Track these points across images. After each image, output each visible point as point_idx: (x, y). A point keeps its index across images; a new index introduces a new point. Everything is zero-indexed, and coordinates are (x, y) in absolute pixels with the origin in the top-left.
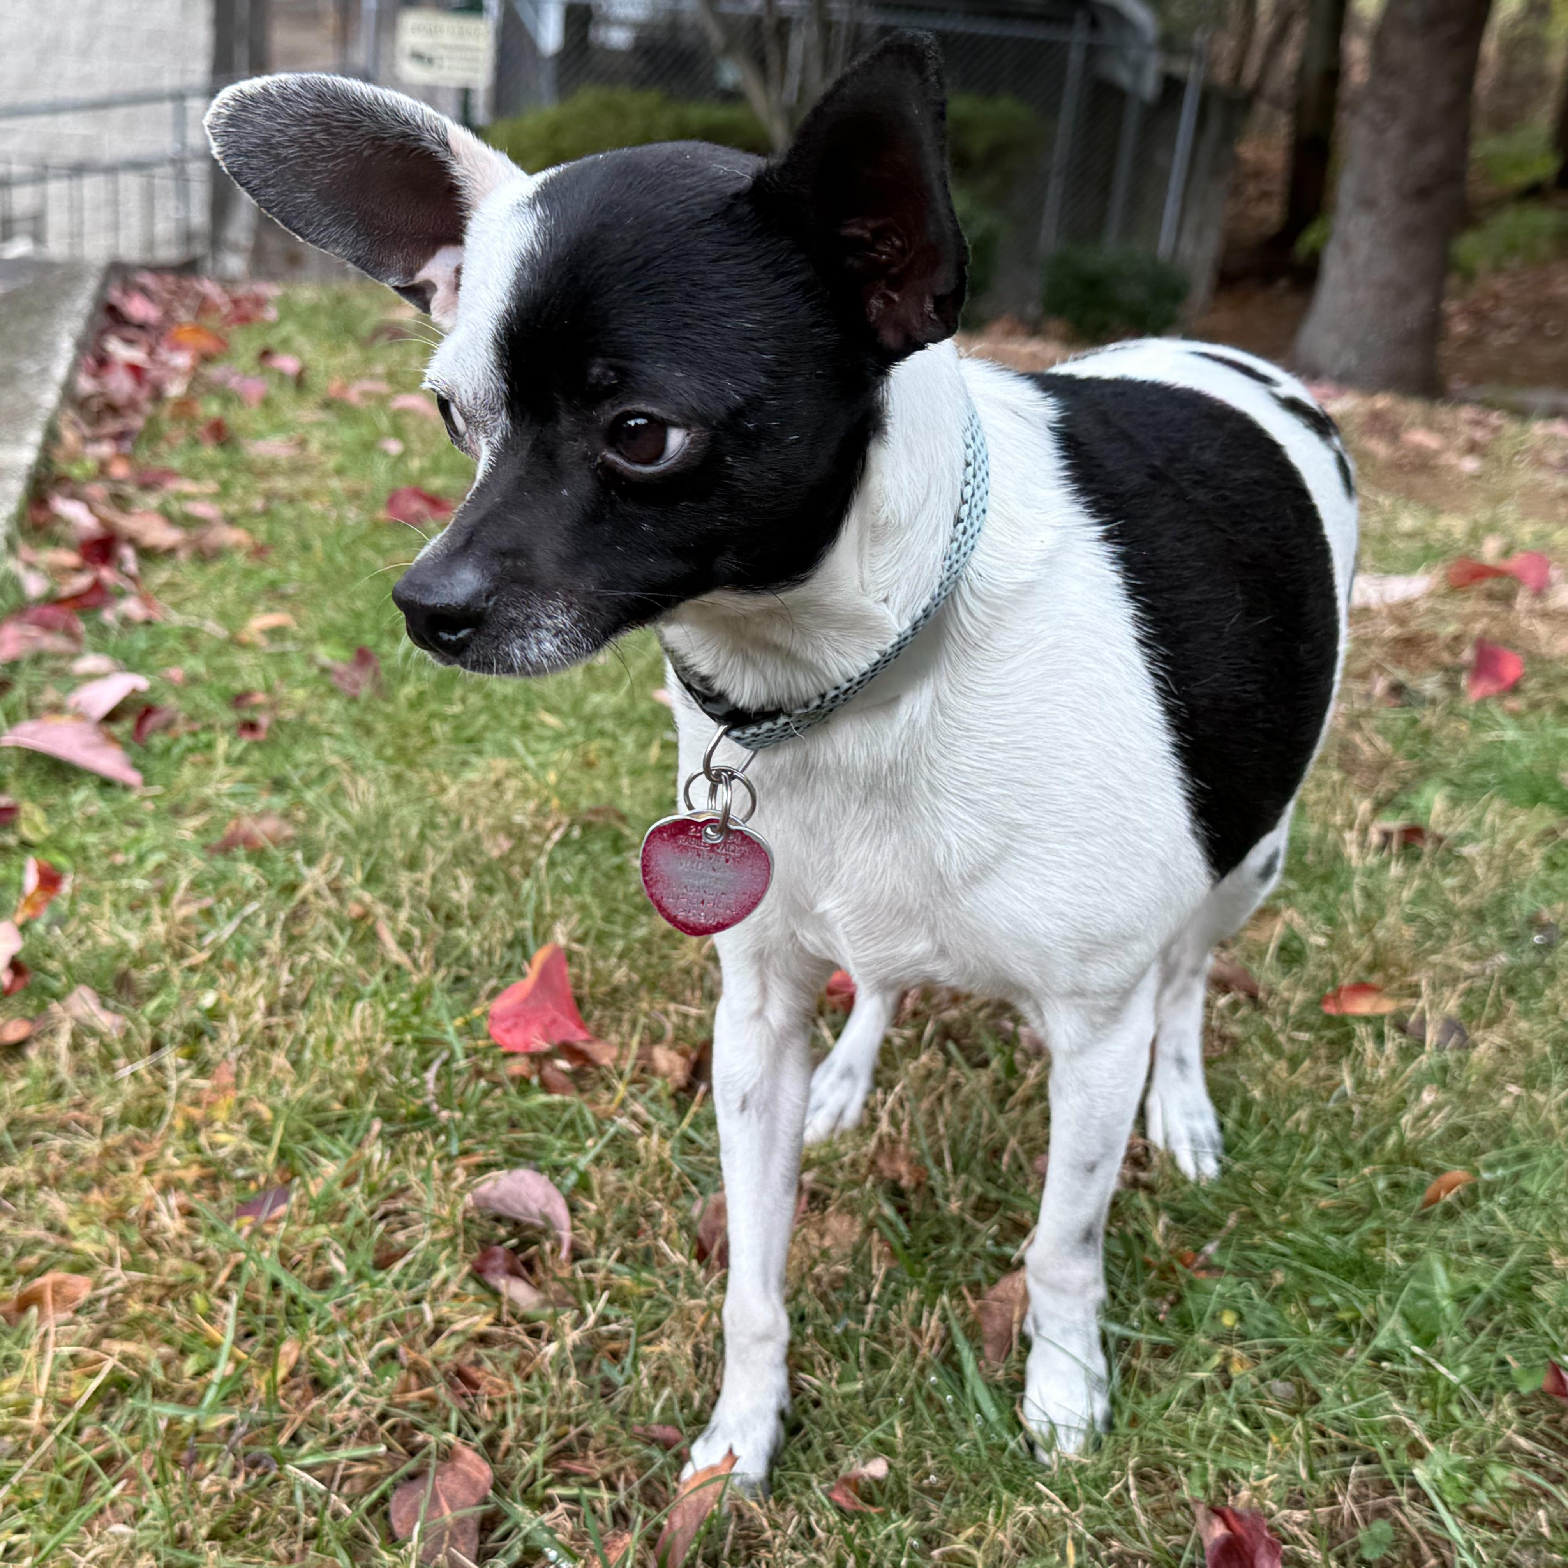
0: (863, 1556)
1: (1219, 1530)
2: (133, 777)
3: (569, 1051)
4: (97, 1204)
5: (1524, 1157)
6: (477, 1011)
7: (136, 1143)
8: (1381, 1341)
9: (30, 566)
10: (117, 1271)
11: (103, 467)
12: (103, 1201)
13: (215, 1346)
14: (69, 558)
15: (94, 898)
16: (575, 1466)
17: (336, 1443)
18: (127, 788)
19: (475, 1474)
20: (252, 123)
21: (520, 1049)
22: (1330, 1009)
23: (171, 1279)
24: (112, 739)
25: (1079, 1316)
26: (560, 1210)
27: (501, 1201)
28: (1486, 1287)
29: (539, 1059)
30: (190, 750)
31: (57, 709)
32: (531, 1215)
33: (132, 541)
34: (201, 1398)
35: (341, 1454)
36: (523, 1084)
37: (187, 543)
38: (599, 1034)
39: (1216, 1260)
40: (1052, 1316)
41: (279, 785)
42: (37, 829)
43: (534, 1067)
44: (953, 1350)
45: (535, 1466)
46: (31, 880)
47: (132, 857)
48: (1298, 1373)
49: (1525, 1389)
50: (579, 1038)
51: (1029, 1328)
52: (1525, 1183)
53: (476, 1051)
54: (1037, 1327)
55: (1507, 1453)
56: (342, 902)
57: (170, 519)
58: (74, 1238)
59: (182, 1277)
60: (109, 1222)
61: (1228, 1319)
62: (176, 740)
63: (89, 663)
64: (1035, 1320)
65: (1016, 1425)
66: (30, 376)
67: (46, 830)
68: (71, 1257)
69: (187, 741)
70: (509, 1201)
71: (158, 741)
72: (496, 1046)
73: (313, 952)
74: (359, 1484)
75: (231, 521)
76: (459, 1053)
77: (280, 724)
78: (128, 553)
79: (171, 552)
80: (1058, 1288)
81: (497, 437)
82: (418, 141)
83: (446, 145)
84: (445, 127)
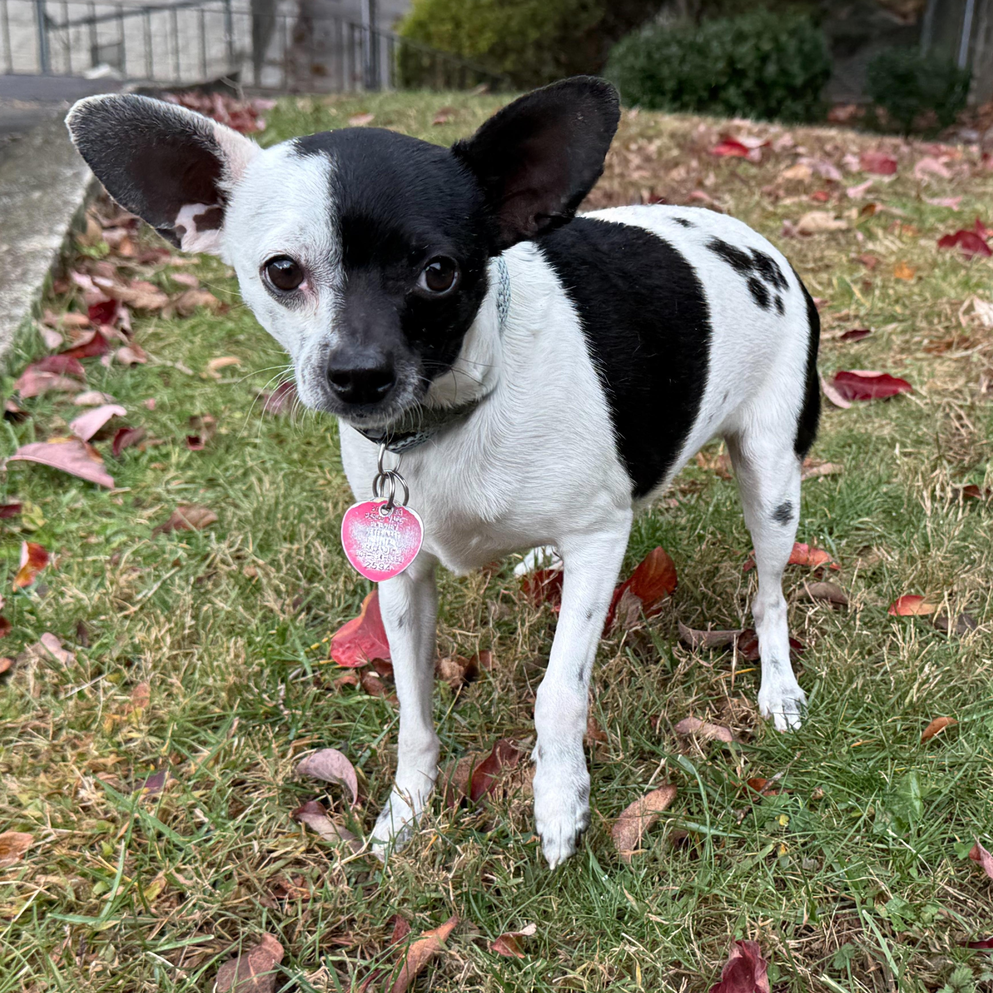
0: (509, 986)
1: (737, 954)
2: (108, 480)
3: (381, 665)
4: (43, 784)
6: (325, 640)
7: (76, 741)
9: (50, 326)
10: (48, 829)
11: (115, 248)
12: (47, 782)
13: (112, 875)
14: (80, 319)
15: (68, 569)
16: (341, 940)
17: (183, 936)
18: (104, 488)
19: (273, 951)
20: (94, 123)
21: (349, 664)
22: (893, 613)
23: (89, 833)
24: (97, 454)
26: (350, 775)
27: (316, 769)
28: (944, 792)
29: (361, 671)
30: (152, 459)
31: (60, 431)
32: (334, 778)
33: (127, 305)
34: (100, 911)
35: (187, 942)
36: (348, 689)
37: (169, 304)
39: (783, 783)
41: (212, 483)
42: (33, 521)
43: (358, 677)
45: (314, 942)
46: (25, 557)
47: (102, 539)
48: (821, 853)
49: (962, 856)
53: (320, 667)
56: (241, 566)
57: (159, 286)
58: (26, 808)
59: (96, 831)
60: (49, 797)
61: (783, 821)
62: (144, 453)
63: (88, 397)
66: (67, 179)
67: (40, 522)
68: (21, 821)
69: (151, 452)
70: (320, 769)
71: (129, 453)
72: (335, 663)
73: (213, 603)
74: (196, 961)
75: (204, 286)
76: (308, 669)
77: (217, 438)
78: (123, 313)
79: (157, 311)
81: (338, 281)
82: (190, 136)
83: (211, 139)
84: (212, 128)
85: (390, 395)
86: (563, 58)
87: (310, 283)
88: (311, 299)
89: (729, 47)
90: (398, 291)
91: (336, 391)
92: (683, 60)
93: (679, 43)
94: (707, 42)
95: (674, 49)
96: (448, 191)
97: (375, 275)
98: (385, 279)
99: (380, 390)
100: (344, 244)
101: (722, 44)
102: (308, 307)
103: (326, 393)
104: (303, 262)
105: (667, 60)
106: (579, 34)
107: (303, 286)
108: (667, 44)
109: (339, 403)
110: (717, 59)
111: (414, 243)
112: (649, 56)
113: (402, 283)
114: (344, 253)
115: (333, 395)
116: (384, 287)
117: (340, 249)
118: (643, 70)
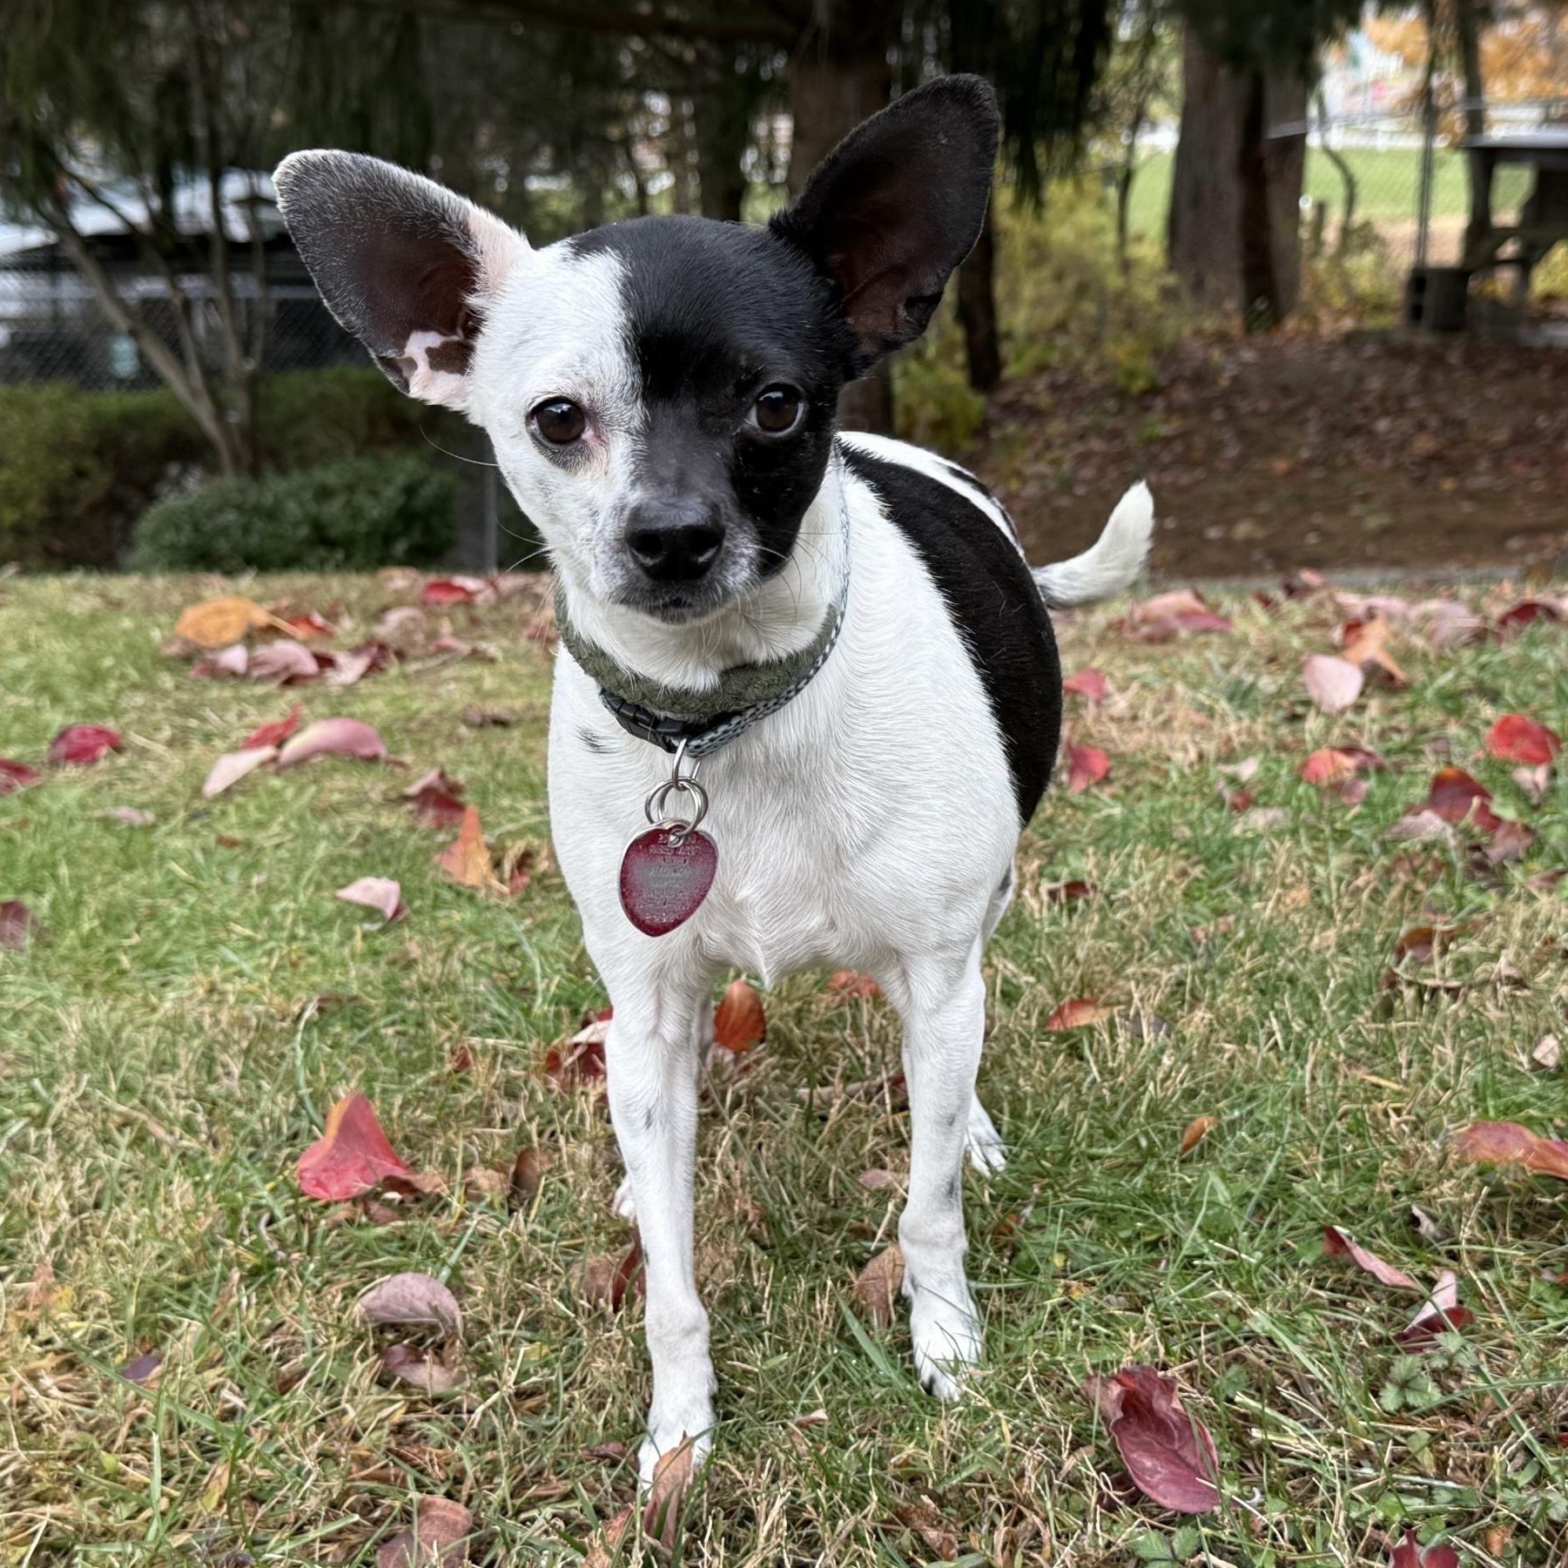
1: (1116, 1390)
3: (393, 1183)
5: (1252, 1097)
6: (282, 1175)
8: (1186, 1250)
16: (540, 1491)
17: (301, 1532)
19: (451, 1516)
21: (339, 1197)
22: (1056, 1026)
25: (950, 1266)
26: (448, 1301)
27: (384, 1308)
28: (1256, 1191)
29: (363, 1200)
32: (420, 1314)
38: (414, 1165)
39: (1033, 1221)
40: (928, 1272)
43: (358, 1208)
44: (844, 1326)
48: (1127, 1288)
49: (1308, 1259)
50: (401, 1173)
51: (907, 1289)
52: (1257, 1115)
53: (295, 1207)
54: (915, 1286)
55: (1312, 1305)
61: (1058, 1260)
64: (913, 1282)
65: (912, 1373)
70: (393, 1306)
72: (313, 1200)
74: (340, 1554)
76: (279, 1213)
80: (931, 1244)
81: (636, 423)
82: (436, 223)
83: (464, 228)
84: (467, 212)
85: (714, 569)
86: (57, 545)
87: (596, 429)
88: (600, 451)
89: (313, 508)
90: (721, 432)
91: (642, 566)
92: (246, 530)
93: (238, 508)
94: (278, 503)
95: (231, 517)
96: (781, 289)
97: (688, 410)
98: (703, 415)
99: (701, 559)
100: (644, 374)
101: (301, 504)
102: (595, 464)
103: (628, 571)
104: (585, 402)
105: (224, 531)
106: (79, 510)
107: (588, 434)
108: (220, 510)
109: (645, 583)
110: (296, 525)
111: (743, 363)
112: (197, 528)
113: (727, 420)
114: (645, 387)
115: (639, 572)
116: (702, 425)
117: (638, 381)
118: (190, 547)
